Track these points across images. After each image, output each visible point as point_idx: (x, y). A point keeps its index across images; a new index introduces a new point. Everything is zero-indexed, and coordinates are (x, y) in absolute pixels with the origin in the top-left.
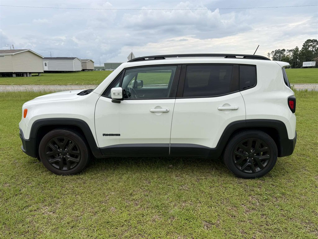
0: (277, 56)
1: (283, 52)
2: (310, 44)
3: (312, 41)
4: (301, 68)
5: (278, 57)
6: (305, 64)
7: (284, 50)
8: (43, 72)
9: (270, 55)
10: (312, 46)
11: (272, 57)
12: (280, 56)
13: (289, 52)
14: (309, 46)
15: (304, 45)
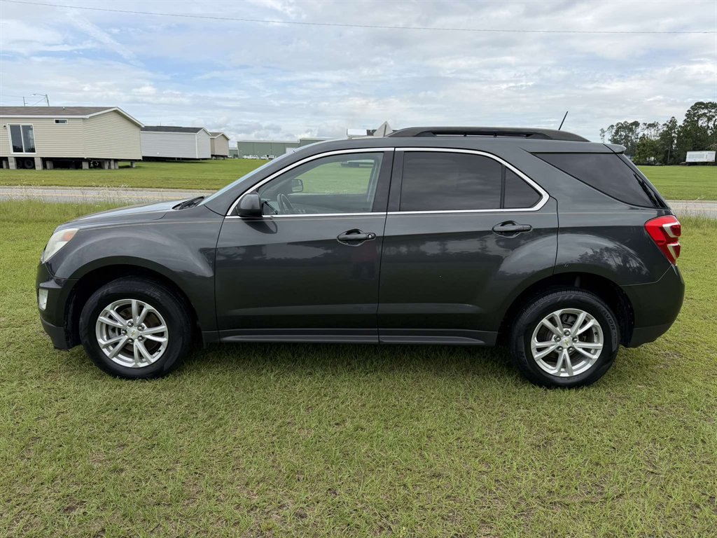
0: (621, 136)
1: (634, 127)
2: (702, 112)
3: (706, 106)
4: (682, 165)
5: (622, 139)
6: (692, 156)
7: (636, 124)
8: (141, 158)
9: (605, 134)
10: (707, 116)
11: (610, 138)
12: (627, 136)
13: (647, 128)
14: (699, 117)
15: (689, 114)
